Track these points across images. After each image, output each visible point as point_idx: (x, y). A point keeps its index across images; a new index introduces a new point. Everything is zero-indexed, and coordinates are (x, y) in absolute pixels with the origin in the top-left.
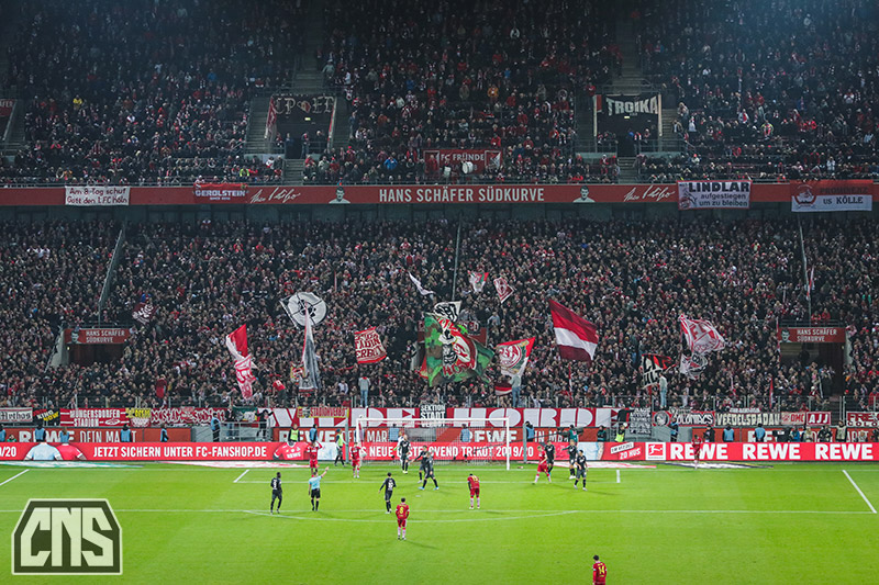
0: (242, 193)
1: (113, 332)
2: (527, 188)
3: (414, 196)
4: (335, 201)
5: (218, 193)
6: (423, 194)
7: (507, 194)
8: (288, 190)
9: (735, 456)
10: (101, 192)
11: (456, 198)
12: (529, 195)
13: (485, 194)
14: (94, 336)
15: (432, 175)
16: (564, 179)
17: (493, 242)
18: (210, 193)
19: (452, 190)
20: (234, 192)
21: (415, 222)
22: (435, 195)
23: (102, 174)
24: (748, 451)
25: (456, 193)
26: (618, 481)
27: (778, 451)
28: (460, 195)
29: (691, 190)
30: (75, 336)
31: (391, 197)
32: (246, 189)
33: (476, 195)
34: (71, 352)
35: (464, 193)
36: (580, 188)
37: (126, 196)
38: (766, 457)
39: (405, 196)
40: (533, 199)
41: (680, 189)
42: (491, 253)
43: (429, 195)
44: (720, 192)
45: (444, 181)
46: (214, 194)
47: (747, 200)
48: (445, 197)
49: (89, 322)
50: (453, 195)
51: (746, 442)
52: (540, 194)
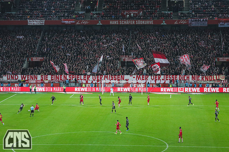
0: (74, 22)
1: (40, 58)
2: (149, 21)
3: (119, 22)
4: (98, 24)
5: (67, 22)
6: (121, 22)
7: (143, 22)
8: (86, 21)
9: (202, 91)
10: (37, 22)
11: (130, 23)
12: (149, 23)
13: (138, 22)
14: (35, 59)
15: (124, 17)
16: (159, 18)
17: (140, 35)
18: (65, 22)
19: (129, 21)
20: (72, 22)
21: (120, 29)
22: (125, 22)
23: (37, 17)
24: (205, 90)
25: (130, 22)
26: (171, 98)
27: (213, 90)
28: (131, 22)
29: (192, 21)
30: (30, 59)
31: (113, 23)
32: (75, 21)
33: (135, 23)
34: (29, 63)
35: (132, 22)
36: (163, 21)
37: (44, 22)
38: (210, 91)
39: (117, 23)
40: (150, 23)
41: (189, 21)
42: (139, 38)
43: (123, 22)
44: (200, 22)
45: (127, 19)
46: (66, 22)
47: (207, 24)
48: (127, 23)
49: (34, 56)
50: (129, 22)
51: (205, 87)
52: (152, 22)
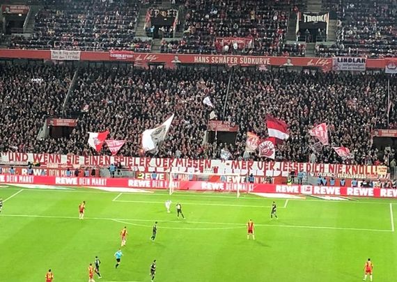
0: (131, 56)
1: (69, 121)
2: (263, 58)
3: (210, 59)
4: (174, 61)
6: (214, 59)
7: (253, 61)
8: (153, 55)
9: (343, 193)
10: (67, 53)
11: (229, 61)
12: (263, 62)
13: (243, 60)
14: (61, 122)
15: (219, 50)
16: (280, 54)
18: (117, 55)
19: (228, 58)
20: (128, 56)
22: (220, 60)
23: (69, 44)
24: (350, 191)
25: (230, 59)
26: (285, 207)
27: (364, 191)
29: (338, 61)
30: (52, 122)
31: (200, 61)
32: (133, 54)
33: (239, 60)
34: (50, 130)
35: (233, 59)
36: (286, 59)
37: (79, 55)
38: (357, 194)
39: (206, 60)
40: (265, 63)
41: (334, 61)
42: (244, 88)
43: (217, 60)
44: (352, 63)
45: (225, 53)
46: (119, 56)
47: (364, 67)
48: (225, 61)
49: (58, 116)
51: (350, 186)
52: (268, 61)
